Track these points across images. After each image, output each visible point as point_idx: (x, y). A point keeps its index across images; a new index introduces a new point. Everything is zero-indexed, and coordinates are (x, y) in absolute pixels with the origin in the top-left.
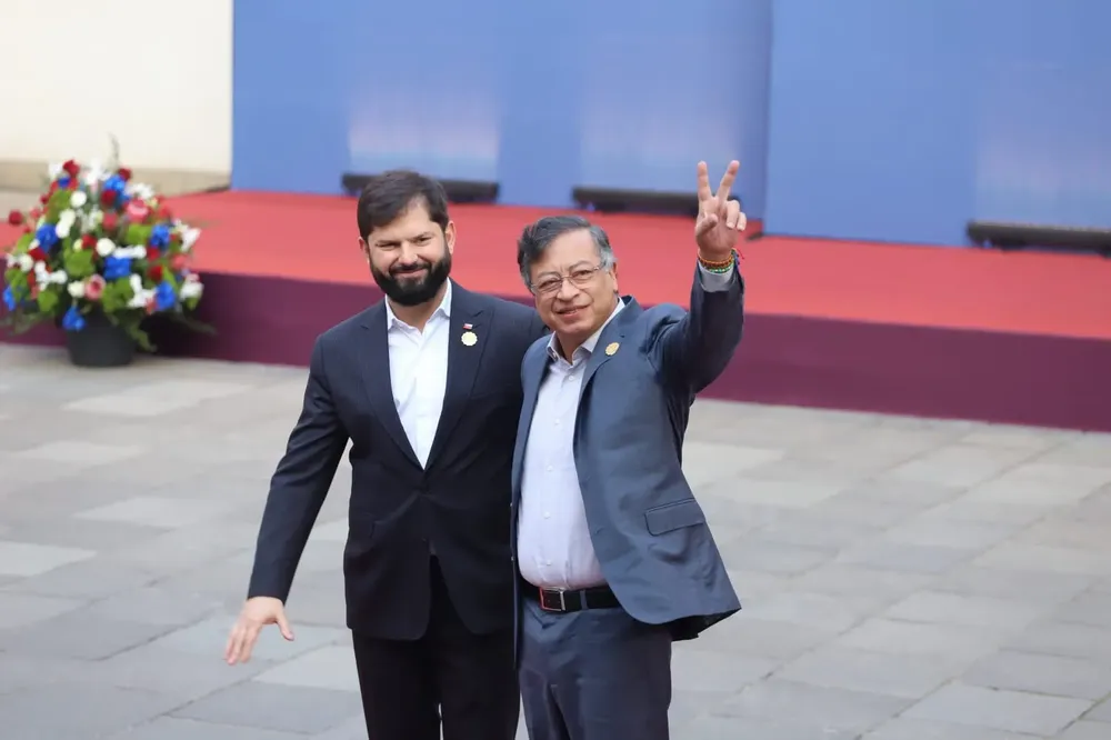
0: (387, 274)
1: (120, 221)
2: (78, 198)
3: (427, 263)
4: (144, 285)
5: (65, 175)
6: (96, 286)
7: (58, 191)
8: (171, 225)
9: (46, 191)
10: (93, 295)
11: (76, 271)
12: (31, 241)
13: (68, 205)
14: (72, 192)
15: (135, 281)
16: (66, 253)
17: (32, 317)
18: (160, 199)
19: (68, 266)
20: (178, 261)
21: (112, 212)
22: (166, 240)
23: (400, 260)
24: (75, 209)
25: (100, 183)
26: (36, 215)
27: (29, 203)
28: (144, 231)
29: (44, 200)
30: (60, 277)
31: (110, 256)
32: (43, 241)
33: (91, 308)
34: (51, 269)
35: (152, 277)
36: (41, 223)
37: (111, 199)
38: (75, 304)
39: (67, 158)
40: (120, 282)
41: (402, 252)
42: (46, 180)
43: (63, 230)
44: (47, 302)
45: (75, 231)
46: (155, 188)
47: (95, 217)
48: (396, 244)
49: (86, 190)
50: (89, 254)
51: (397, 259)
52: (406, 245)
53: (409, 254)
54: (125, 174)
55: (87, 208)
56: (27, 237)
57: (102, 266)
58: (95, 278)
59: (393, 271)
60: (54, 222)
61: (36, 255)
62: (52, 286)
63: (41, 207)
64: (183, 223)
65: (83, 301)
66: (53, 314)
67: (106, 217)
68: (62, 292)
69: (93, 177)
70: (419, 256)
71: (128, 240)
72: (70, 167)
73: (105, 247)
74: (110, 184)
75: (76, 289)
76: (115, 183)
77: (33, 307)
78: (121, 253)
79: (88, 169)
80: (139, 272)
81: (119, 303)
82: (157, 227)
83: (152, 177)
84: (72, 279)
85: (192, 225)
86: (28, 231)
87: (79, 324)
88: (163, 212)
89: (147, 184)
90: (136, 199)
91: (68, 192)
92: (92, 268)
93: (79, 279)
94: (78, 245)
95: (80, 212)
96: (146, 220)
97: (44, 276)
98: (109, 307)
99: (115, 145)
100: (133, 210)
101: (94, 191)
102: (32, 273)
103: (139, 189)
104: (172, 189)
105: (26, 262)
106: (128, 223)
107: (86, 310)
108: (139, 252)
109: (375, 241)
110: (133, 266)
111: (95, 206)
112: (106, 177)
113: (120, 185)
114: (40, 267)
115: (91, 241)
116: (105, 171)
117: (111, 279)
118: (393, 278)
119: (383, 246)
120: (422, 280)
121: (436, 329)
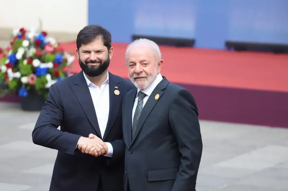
0: (85, 63)
1: (43, 52)
2: (26, 43)
3: (100, 61)
4: (52, 78)
5: (20, 34)
6: (32, 79)
7: (17, 40)
8: (63, 54)
9: (12, 40)
10: (31, 82)
11: (24, 72)
12: (6, 59)
13: (20, 45)
14: (23, 41)
15: (48, 77)
16: (20, 65)
17: (6, 91)
18: (59, 44)
19: (21, 70)
20: (65, 69)
21: (39, 49)
22: (61, 61)
23: (90, 58)
24: (24, 48)
25: (35, 37)
26: (8, 50)
27: (5, 45)
28: (52, 57)
29: (12, 44)
30: (18, 75)
31: (38, 68)
32: (11, 60)
33: (31, 88)
34: (14, 71)
35: (55, 75)
36: (10, 53)
37: (39, 43)
38: (23, 86)
39: (21, 27)
40: (42, 78)
41: (91, 56)
42: (12, 36)
43: (19, 56)
44: (12, 85)
45: (24, 57)
46: (57, 39)
47: (33, 51)
48: (89, 52)
49: (29, 40)
50: (29, 66)
51: (89, 58)
52: (93, 53)
53: (93, 57)
54: (44, 34)
55: (29, 47)
56: (4, 59)
57: (35, 71)
58: (32, 75)
59: (87, 62)
60: (15, 53)
61: (8, 66)
62: (15, 79)
63: (10, 46)
64: (69, 53)
65: (27, 85)
66: (15, 90)
67: (37, 51)
68: (18, 81)
69: (32, 34)
70: (97, 58)
71: (46, 60)
72: (22, 31)
73: (36, 63)
74: (38, 38)
75: (24, 80)
76: (40, 37)
77: (7, 87)
78: (43, 66)
79: (30, 32)
80: (50, 73)
81: (42, 86)
82: (58, 55)
83: (56, 35)
84: (23, 76)
85: (72, 54)
86: (5, 56)
87: (25, 94)
88: (60, 50)
89: (53, 38)
90: (49, 44)
91: (21, 40)
92: (31, 71)
93: (26, 75)
94: (25, 62)
95: (27, 49)
96: (53, 52)
97: (12, 75)
98: (38, 87)
99: (41, 23)
100: (48, 49)
101: (32, 41)
102: (6, 74)
103: (50, 40)
104: (63, 40)
105: (4, 68)
106: (46, 54)
107: (28, 88)
108: (50, 65)
109: (82, 51)
110: (48, 71)
111: (33, 46)
112: (38, 35)
113: (42, 38)
114: (10, 71)
115: (30, 60)
116: (37, 32)
117: (39, 76)
118: (86, 65)
119: (84, 52)
120: (97, 67)
121: (104, 88)
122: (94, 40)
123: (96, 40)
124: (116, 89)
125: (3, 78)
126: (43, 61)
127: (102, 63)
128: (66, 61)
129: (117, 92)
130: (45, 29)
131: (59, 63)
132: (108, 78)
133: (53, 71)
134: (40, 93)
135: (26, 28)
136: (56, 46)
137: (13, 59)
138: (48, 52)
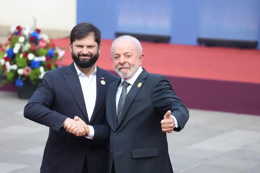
0: (77, 56)
1: (37, 47)
2: (22, 39)
4: (45, 70)
5: (17, 31)
6: (28, 71)
7: (14, 37)
8: (54, 49)
9: (10, 37)
10: (26, 74)
11: (20, 65)
12: (4, 54)
13: (17, 41)
14: (19, 37)
15: (42, 69)
16: (17, 59)
17: (5, 81)
18: (51, 40)
19: (18, 63)
20: (57, 62)
21: (34, 44)
22: (53, 55)
23: (82, 52)
24: (21, 43)
25: (30, 34)
26: (6, 45)
27: (4, 40)
28: (45, 51)
29: (9, 40)
30: (15, 67)
31: (33, 60)
32: (8, 54)
33: (26, 79)
34: (11, 64)
35: (48, 67)
36: (8, 48)
37: (33, 39)
38: (20, 77)
39: (17, 25)
40: (36, 70)
41: (84, 50)
42: (10, 33)
43: (16, 50)
44: (10, 76)
45: (20, 51)
46: (49, 36)
47: (28, 46)
48: (82, 47)
49: (24, 36)
50: (25, 60)
51: (81, 52)
52: (85, 48)
53: (85, 51)
54: (38, 31)
55: (25, 43)
56: (2, 53)
57: (30, 64)
58: (27, 68)
59: (79, 55)
60: (12, 47)
61: (6, 59)
62: (12, 71)
63: (8, 42)
64: (59, 48)
65: (23, 76)
66: (12, 81)
67: (31, 46)
68: (15, 72)
69: (27, 31)
70: (89, 52)
71: (39, 54)
72: (19, 28)
73: (31, 57)
74: (33, 35)
75: (21, 72)
76: (35, 34)
77: (5, 77)
78: (37, 59)
79: (25, 29)
80: (43, 66)
81: (36, 77)
82: (50, 50)
83: (49, 32)
84: (19, 68)
85: (62, 49)
86: (3, 50)
87: (21, 84)
88: (52, 45)
89: (46, 34)
90: (42, 40)
91: (18, 37)
92: (26, 64)
93: (22, 68)
94: (21, 56)
95: (22, 44)
96: (46, 47)
97: (9, 67)
98: (32, 78)
99: (35, 21)
100: (41, 44)
101: (27, 37)
102: (4, 66)
103: (43, 36)
104: (54, 37)
105: (3, 61)
106: (39, 48)
107: (24, 79)
108: (43, 59)
110: (41, 64)
111: (28, 42)
112: (32, 32)
113: (36, 35)
114: (8, 64)
115: (26, 54)
116: (31, 30)
117: (33, 68)
118: (79, 58)
119: (77, 46)
120: (88, 60)
121: (92, 78)
122: (87, 36)
123: (89, 36)
124: (103, 80)
125: (2, 69)
126: (37, 55)
127: (93, 57)
128: (57, 55)
129: (103, 83)
130: (39, 27)
131: (51, 57)
132: (96, 70)
133: (45, 63)
134: (34, 83)
135: (22, 25)
136: (48, 42)
137: (10, 53)
138: (42, 47)
